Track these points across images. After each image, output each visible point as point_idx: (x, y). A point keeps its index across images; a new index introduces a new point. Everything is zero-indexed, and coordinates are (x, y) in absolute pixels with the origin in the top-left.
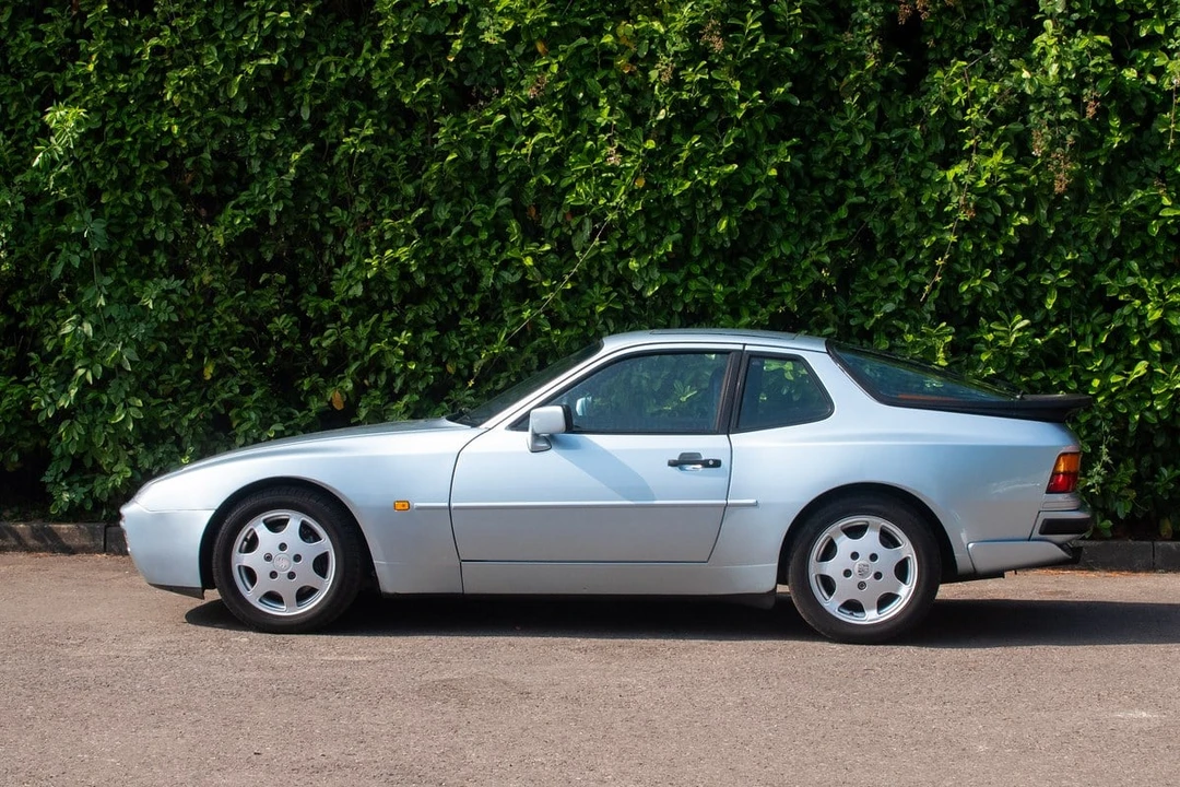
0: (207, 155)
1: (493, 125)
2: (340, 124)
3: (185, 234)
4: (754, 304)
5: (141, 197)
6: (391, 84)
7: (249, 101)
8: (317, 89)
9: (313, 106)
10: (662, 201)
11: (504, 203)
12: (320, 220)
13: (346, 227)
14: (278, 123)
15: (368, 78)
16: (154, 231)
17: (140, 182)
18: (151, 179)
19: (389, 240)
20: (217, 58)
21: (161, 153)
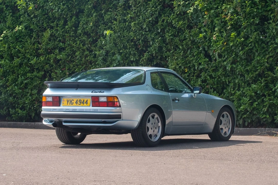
0: (141, 41)
1: (196, 31)
2: (167, 33)
3: (138, 59)
4: (252, 72)
5: (128, 51)
6: (176, 23)
7: (149, 28)
8: (162, 25)
9: (161, 29)
10: (230, 48)
11: (200, 49)
12: (165, 55)
13: (169, 56)
14: (154, 33)
15: (172, 22)
16: (131, 58)
17: (128, 47)
18: (131, 47)
19: (177, 59)
20: (141, 19)
21: (132, 41)
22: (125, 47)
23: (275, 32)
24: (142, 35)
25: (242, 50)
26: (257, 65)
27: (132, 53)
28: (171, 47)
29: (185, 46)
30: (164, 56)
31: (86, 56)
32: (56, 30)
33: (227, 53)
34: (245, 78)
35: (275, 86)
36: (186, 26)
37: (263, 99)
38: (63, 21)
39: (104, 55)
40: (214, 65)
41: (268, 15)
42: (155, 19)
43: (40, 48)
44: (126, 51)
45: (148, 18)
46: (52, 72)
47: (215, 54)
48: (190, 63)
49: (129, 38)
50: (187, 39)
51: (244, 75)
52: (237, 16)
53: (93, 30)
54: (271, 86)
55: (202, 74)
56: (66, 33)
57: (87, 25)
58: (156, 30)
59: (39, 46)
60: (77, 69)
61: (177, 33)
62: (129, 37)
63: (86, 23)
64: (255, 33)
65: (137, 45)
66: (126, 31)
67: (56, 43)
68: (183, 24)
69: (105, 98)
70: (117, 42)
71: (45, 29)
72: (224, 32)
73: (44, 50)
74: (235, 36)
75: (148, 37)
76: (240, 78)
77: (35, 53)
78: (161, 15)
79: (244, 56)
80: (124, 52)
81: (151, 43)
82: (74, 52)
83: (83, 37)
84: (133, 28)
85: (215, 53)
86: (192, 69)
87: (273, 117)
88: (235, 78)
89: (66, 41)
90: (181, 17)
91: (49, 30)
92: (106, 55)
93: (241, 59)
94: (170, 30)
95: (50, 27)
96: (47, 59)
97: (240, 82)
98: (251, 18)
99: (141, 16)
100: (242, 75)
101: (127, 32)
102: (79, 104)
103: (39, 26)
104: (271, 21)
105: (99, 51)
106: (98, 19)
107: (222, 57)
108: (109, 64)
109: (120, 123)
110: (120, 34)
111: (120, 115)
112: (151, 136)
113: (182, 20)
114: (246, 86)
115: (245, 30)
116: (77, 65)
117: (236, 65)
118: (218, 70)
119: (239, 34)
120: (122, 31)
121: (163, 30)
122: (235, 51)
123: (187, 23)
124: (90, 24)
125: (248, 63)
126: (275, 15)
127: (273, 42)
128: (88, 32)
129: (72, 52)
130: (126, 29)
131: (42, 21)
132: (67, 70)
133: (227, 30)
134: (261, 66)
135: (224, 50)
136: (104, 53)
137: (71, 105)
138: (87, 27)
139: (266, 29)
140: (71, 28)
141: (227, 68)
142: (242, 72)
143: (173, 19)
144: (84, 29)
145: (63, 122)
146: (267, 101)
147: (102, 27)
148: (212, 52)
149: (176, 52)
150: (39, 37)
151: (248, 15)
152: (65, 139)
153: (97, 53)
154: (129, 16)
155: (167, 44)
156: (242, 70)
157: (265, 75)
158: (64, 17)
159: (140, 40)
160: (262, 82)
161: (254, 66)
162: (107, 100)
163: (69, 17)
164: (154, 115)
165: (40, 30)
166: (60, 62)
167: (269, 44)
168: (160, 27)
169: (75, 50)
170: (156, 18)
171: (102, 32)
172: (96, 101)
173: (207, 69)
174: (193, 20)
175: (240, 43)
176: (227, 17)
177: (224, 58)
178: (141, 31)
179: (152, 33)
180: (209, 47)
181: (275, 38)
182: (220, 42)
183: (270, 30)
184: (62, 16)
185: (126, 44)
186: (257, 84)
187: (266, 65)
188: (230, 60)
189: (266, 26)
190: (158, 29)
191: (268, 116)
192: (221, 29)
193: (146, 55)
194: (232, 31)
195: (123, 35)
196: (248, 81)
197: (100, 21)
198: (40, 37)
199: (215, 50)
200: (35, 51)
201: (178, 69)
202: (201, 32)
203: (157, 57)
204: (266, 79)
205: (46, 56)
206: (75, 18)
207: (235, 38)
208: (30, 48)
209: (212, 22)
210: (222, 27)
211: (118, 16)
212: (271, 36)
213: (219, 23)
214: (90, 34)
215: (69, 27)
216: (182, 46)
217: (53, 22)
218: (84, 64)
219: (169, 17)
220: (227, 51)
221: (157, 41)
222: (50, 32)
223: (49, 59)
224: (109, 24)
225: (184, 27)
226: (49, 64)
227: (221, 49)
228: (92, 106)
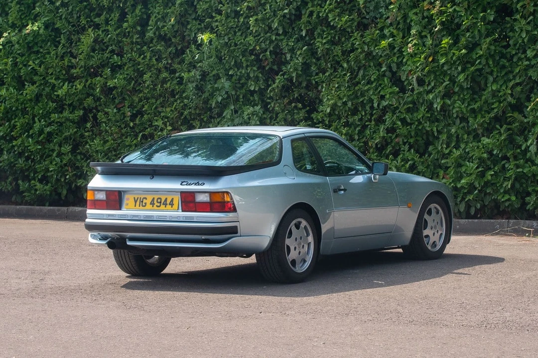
0: (268, 53)
1: (375, 35)
2: (318, 38)
3: (263, 87)
4: (483, 113)
5: (243, 72)
6: (335, 19)
7: (284, 28)
8: (309, 22)
9: (307, 30)
10: (440, 67)
11: (383, 69)
12: (314, 79)
13: (323, 82)
14: (294, 37)
15: (327, 16)
16: (250, 86)
17: (244, 65)
18: (249, 64)
19: (338, 87)
20: (269, 10)
21: (252, 52)
22: (238, 65)
23: (526, 37)
24: (271, 42)
25: (463, 71)
26: (492, 99)
27: (252, 75)
28: (326, 64)
29: (353, 63)
30: (314, 82)
31: (164, 81)
32: (105, 30)
33: (435, 78)
34: (470, 124)
35: (526, 141)
36: (356, 24)
37: (504, 165)
38: (118, 13)
39: (197, 79)
40: (410, 99)
41: (511, 4)
42: (296, 11)
43: (75, 66)
44: (241, 72)
45: (282, 9)
46: (98, 111)
47: (410, 78)
48: (363, 95)
49: (245, 47)
50: (357, 49)
51: (467, 119)
52: (452, 7)
53: (177, 31)
54: (519, 139)
55: (387, 117)
56: (125, 36)
57: (165, 22)
58: (297, 32)
59: (73, 61)
60: (146, 107)
61: (337, 38)
62: (245, 45)
63: (163, 17)
64: (488, 40)
65: (261, 60)
66: (239, 34)
67: (106, 55)
68: (349, 21)
69: (207, 195)
70: (222, 54)
71: (84, 29)
72: (429, 36)
73: (81, 70)
74: (449, 45)
75: (282, 46)
76: (460, 123)
77: (64, 75)
78: (307, 4)
79: (467, 84)
80: (237, 75)
81: (288, 56)
82: (141, 74)
83: (158, 44)
84: (253, 29)
85: (412, 76)
86: (368, 108)
87: (523, 198)
88: (449, 125)
89: (125, 52)
90: (345, 8)
91: (92, 30)
92: (201, 80)
93: (461, 88)
94: (324, 31)
95: (93, 25)
96: (89, 86)
97: (460, 132)
98: (479, 10)
99: (268, 6)
100: (464, 119)
101: (241, 35)
102: (157, 206)
103: (72, 23)
104: (518, 17)
105: (189, 71)
106: (186, 10)
107: (424, 84)
108: (207, 98)
109: (235, 241)
110: (229, 39)
111: (236, 227)
112: (294, 262)
113: (348, 12)
114: (472, 139)
115: (468, 34)
116: (147, 99)
117: (452, 100)
118: (418, 110)
119: (456, 42)
120: (233, 33)
121: (311, 32)
122: (449, 73)
123: (356, 20)
124: (170, 20)
125: (475, 96)
126: (525, 5)
127: (523, 56)
128: (166, 35)
129: (136, 74)
130: (239, 30)
131: (77, 13)
132: (128, 108)
133: (433, 33)
134: (500, 102)
135: (429, 71)
136: (198, 77)
137: (141, 207)
138: (164, 26)
139: (508, 30)
140: (134, 27)
141: (435, 106)
142: (462, 113)
143: (330, 11)
144: (158, 29)
145: (127, 240)
146: (512, 169)
147: (193, 25)
148: (405, 75)
149: (337, 75)
150: (71, 43)
151: (474, 3)
152: (132, 268)
153: (185, 75)
154: (245, 4)
155: (318, 59)
156: (464, 111)
157: (506, 118)
158: (119, 6)
159: (266, 51)
160: (502, 132)
161: (486, 102)
162: (210, 199)
163: (130, 7)
164: (300, 223)
165: (74, 31)
166: (114, 92)
167: (515, 60)
168: (305, 27)
169: (141, 69)
170: (296, 8)
171: (194, 34)
172: (189, 201)
173: (397, 108)
174: (368, 13)
175: (459, 58)
176: (434, 7)
177: (428, 85)
178: (269, 34)
179: (291, 37)
180: (400, 64)
181: (526, 49)
182: (421, 57)
183: (517, 32)
184: (116, 5)
185: (241, 60)
186: (493, 136)
187: (509, 100)
188: (440, 92)
189: (508, 25)
190: (302, 30)
191: (513, 198)
192: (422, 31)
193: (279, 79)
194: (444, 36)
195: (234, 41)
196: (475, 130)
197: (188, 14)
198: (73, 45)
199: (411, 71)
200: (66, 72)
201: (341, 106)
202: (383, 37)
203: (300, 83)
204: (509, 126)
205: (87, 81)
206: (141, 9)
207: (449, 48)
208: (55, 65)
209: (405, 17)
210: (425, 28)
211: (224, 5)
212: (518, 45)
213: (417, 19)
214: (170, 39)
215: (129, 26)
216: (348, 62)
217: (99, 15)
218: (160, 96)
219: (321, 7)
220: (434, 72)
221: (300, 54)
222: (93, 35)
223: (92, 87)
224: (207, 20)
225: (350, 26)
226: (92, 95)
227: (423, 70)
228: (182, 211)
